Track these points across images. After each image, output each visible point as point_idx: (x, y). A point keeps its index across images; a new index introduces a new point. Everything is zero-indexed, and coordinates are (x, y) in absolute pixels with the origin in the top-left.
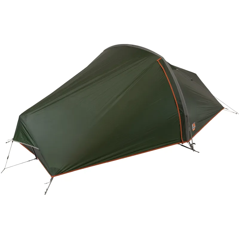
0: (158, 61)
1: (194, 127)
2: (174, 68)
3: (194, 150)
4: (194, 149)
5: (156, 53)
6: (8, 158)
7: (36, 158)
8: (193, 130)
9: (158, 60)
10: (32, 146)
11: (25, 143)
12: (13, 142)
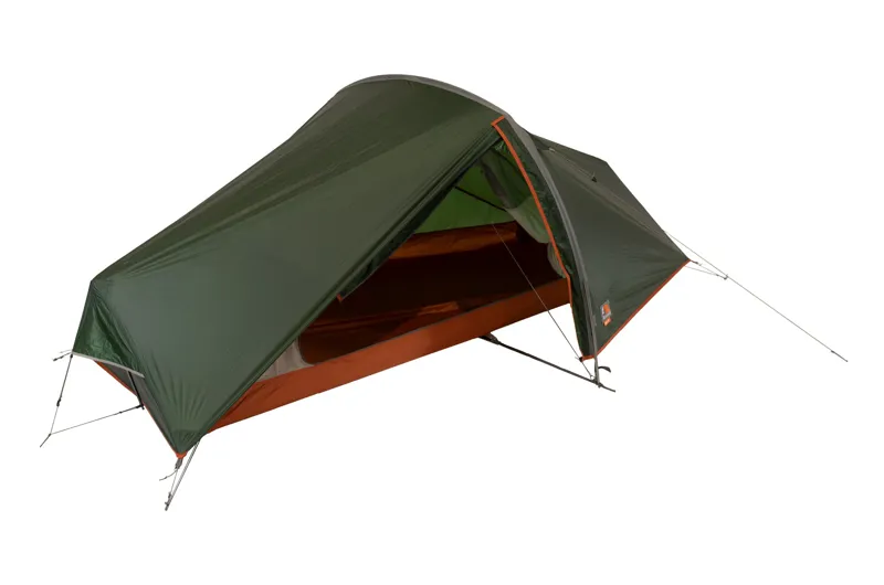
0: (497, 127)
1: (607, 315)
2: (541, 144)
3: (600, 385)
4: (601, 381)
5: (491, 104)
6: (58, 405)
7: (141, 406)
8: (606, 323)
9: (493, 124)
10: (128, 369)
11: (108, 359)
12: (72, 357)
